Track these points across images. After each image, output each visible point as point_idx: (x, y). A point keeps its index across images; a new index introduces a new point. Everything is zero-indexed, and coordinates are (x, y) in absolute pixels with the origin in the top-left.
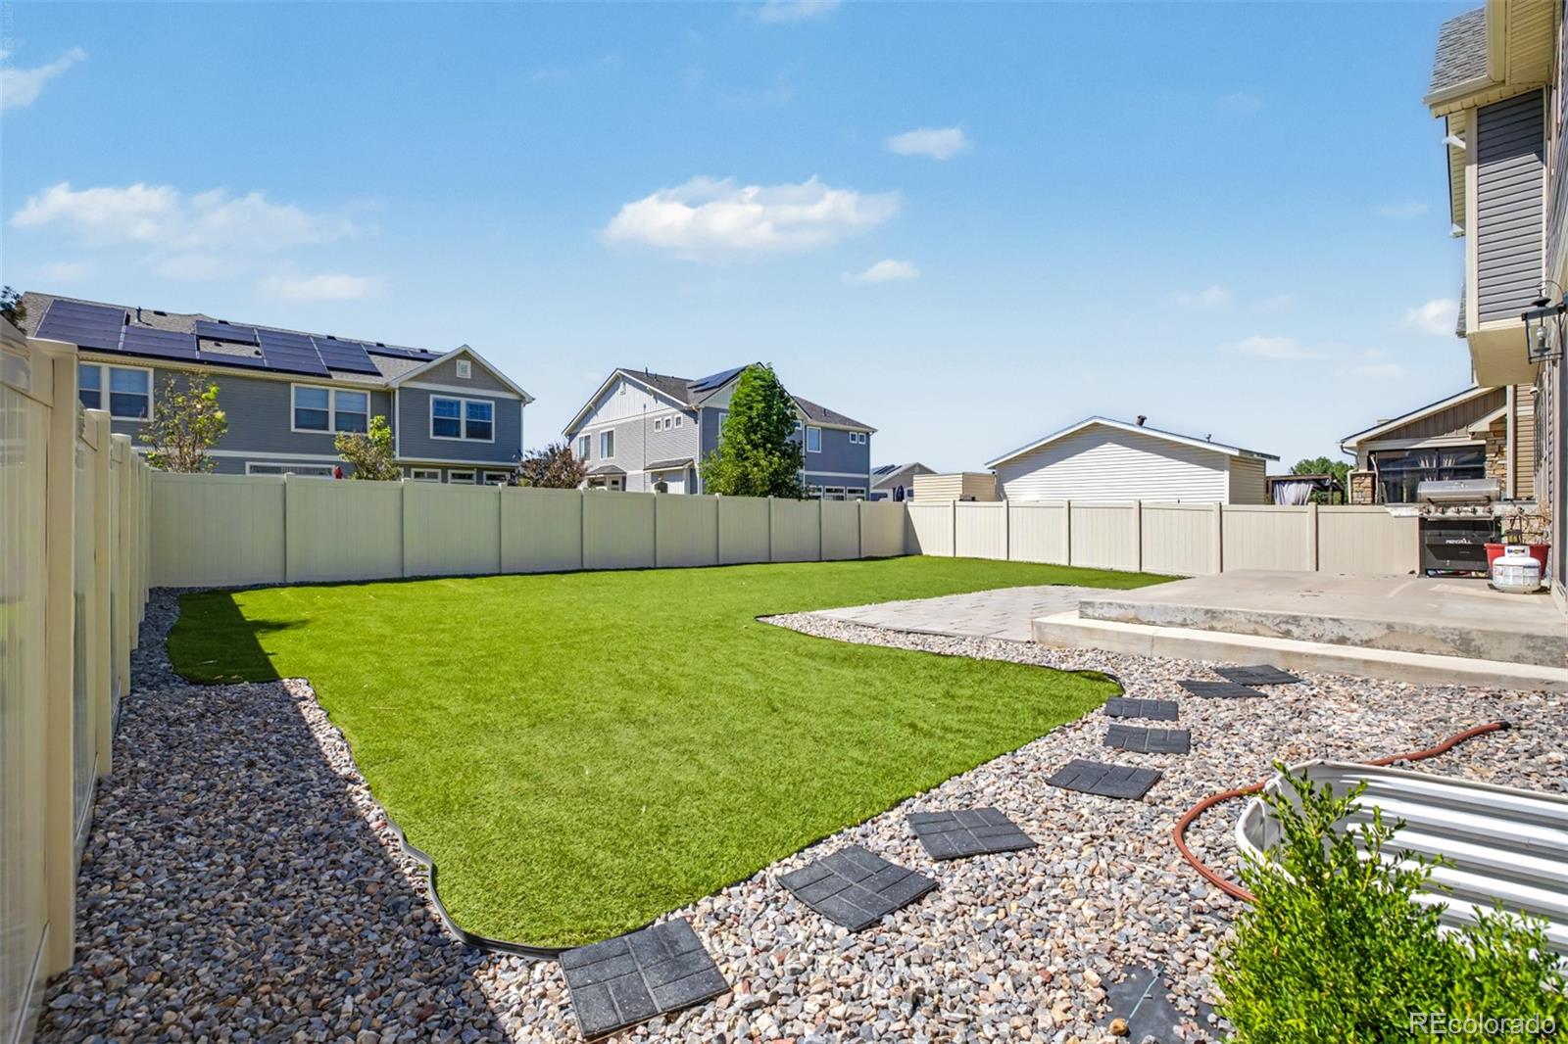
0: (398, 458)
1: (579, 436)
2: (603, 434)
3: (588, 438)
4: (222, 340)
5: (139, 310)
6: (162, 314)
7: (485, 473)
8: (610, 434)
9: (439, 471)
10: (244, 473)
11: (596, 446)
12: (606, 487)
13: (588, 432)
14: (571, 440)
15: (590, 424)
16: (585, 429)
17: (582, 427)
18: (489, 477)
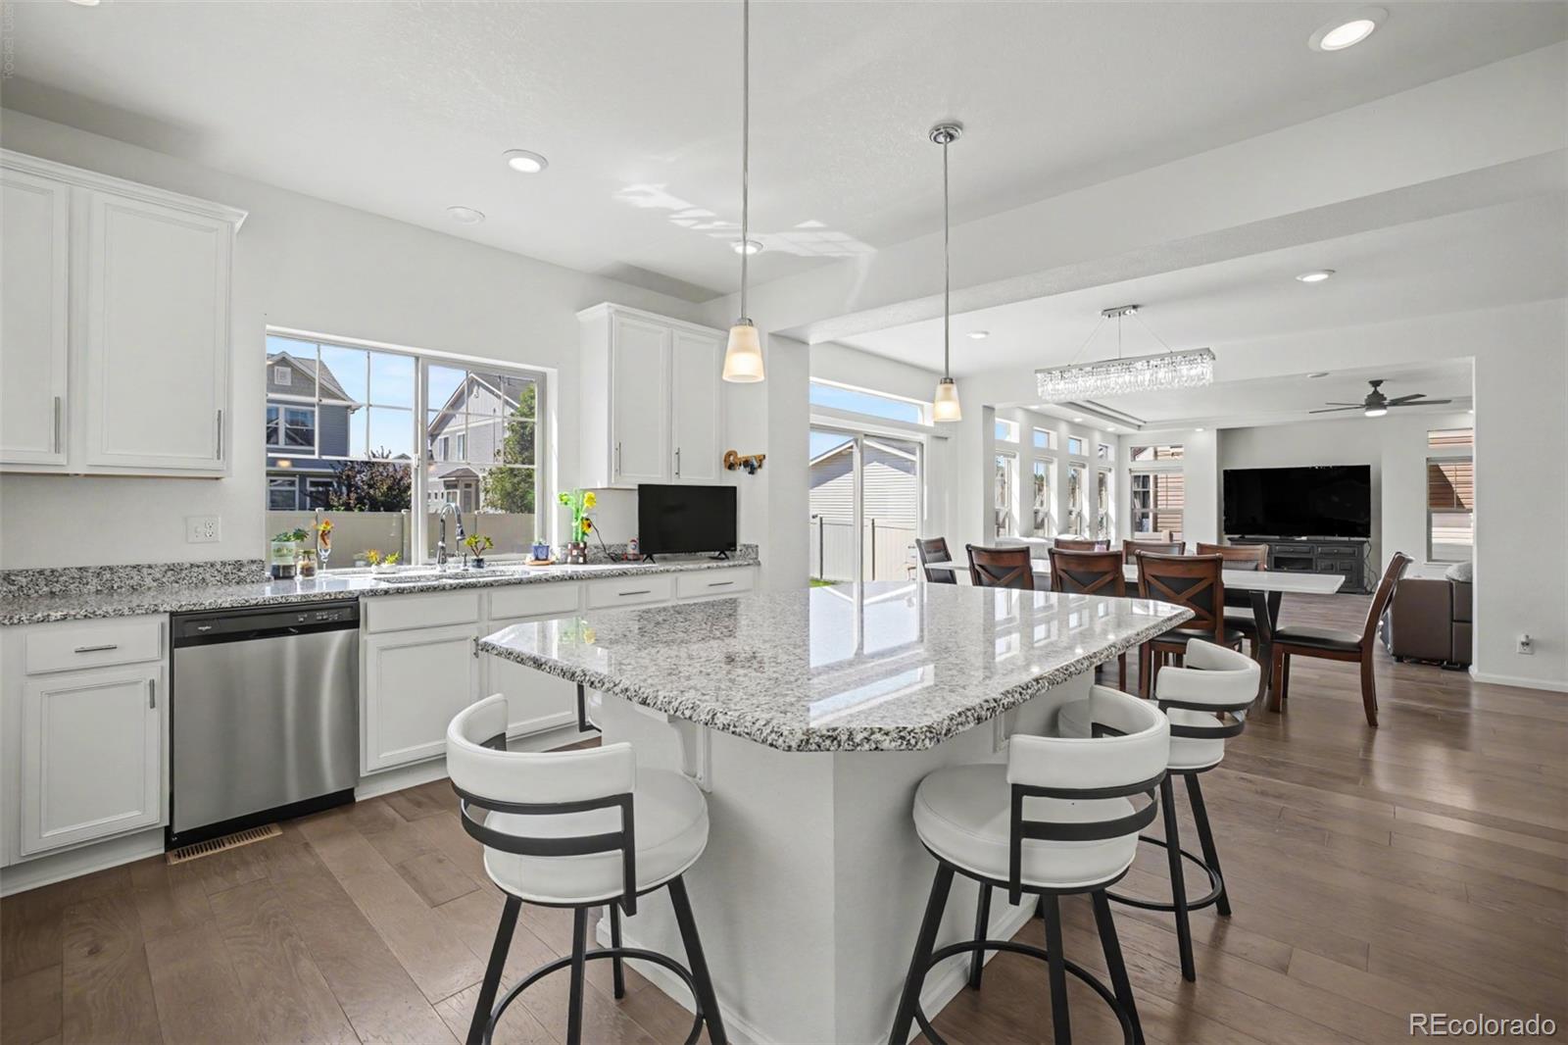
1: (439, 437)
2: (459, 437)
3: (446, 440)
7: (308, 480)
8: (465, 436)
11: (454, 447)
12: (458, 491)
13: (446, 433)
14: (433, 441)
15: (450, 425)
16: (446, 430)
17: (443, 429)
18: (313, 484)
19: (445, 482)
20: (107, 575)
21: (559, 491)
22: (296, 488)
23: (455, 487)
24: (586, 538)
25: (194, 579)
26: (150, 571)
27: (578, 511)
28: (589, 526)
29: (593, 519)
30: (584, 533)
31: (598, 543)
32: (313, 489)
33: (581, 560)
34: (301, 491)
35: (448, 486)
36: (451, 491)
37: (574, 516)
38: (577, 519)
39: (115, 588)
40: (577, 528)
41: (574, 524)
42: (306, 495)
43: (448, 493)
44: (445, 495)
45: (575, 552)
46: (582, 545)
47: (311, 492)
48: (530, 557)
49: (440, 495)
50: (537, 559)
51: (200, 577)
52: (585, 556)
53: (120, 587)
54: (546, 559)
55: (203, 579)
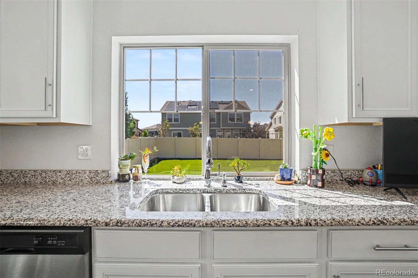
0: (221, 128)
1: (274, 118)
2: (279, 117)
3: (275, 118)
4: (192, 105)
5: (180, 102)
6: (184, 102)
7: (241, 130)
8: (280, 117)
9: (231, 130)
10: (181, 137)
11: (277, 120)
12: (278, 132)
13: (275, 117)
14: (272, 119)
15: (276, 114)
16: (275, 116)
17: (274, 115)
18: (242, 131)
19: (275, 130)
20: (44, 175)
21: (300, 128)
22: (239, 132)
23: (278, 131)
24: (324, 166)
25: (78, 179)
26: (60, 174)
27: (317, 143)
28: (327, 155)
29: (330, 150)
30: (322, 161)
31: (335, 167)
32: (242, 132)
33: (320, 184)
34: (240, 133)
35: (276, 131)
36: (277, 132)
37: (314, 147)
38: (316, 149)
39: (47, 181)
40: (316, 157)
41: (314, 154)
42: (241, 134)
43: (276, 133)
44: (275, 134)
45: (314, 177)
46: (320, 172)
47: (242, 133)
48: (277, 176)
49: (274, 134)
50: (283, 179)
51: (80, 179)
52: (323, 181)
53: (49, 181)
54: (289, 180)
55: (82, 180)
